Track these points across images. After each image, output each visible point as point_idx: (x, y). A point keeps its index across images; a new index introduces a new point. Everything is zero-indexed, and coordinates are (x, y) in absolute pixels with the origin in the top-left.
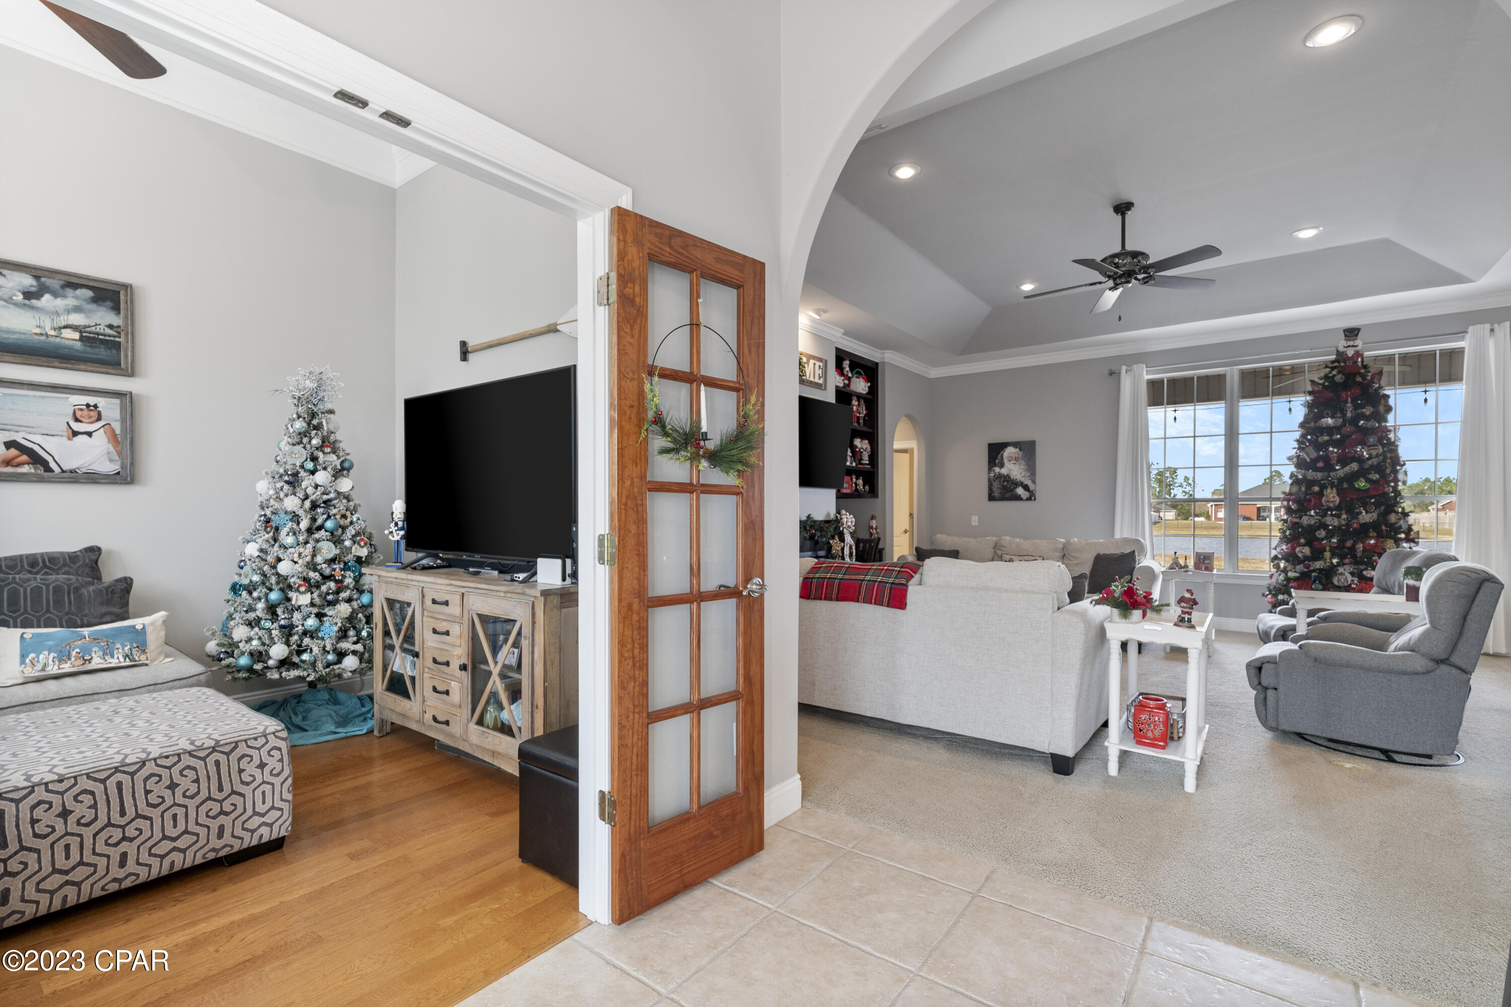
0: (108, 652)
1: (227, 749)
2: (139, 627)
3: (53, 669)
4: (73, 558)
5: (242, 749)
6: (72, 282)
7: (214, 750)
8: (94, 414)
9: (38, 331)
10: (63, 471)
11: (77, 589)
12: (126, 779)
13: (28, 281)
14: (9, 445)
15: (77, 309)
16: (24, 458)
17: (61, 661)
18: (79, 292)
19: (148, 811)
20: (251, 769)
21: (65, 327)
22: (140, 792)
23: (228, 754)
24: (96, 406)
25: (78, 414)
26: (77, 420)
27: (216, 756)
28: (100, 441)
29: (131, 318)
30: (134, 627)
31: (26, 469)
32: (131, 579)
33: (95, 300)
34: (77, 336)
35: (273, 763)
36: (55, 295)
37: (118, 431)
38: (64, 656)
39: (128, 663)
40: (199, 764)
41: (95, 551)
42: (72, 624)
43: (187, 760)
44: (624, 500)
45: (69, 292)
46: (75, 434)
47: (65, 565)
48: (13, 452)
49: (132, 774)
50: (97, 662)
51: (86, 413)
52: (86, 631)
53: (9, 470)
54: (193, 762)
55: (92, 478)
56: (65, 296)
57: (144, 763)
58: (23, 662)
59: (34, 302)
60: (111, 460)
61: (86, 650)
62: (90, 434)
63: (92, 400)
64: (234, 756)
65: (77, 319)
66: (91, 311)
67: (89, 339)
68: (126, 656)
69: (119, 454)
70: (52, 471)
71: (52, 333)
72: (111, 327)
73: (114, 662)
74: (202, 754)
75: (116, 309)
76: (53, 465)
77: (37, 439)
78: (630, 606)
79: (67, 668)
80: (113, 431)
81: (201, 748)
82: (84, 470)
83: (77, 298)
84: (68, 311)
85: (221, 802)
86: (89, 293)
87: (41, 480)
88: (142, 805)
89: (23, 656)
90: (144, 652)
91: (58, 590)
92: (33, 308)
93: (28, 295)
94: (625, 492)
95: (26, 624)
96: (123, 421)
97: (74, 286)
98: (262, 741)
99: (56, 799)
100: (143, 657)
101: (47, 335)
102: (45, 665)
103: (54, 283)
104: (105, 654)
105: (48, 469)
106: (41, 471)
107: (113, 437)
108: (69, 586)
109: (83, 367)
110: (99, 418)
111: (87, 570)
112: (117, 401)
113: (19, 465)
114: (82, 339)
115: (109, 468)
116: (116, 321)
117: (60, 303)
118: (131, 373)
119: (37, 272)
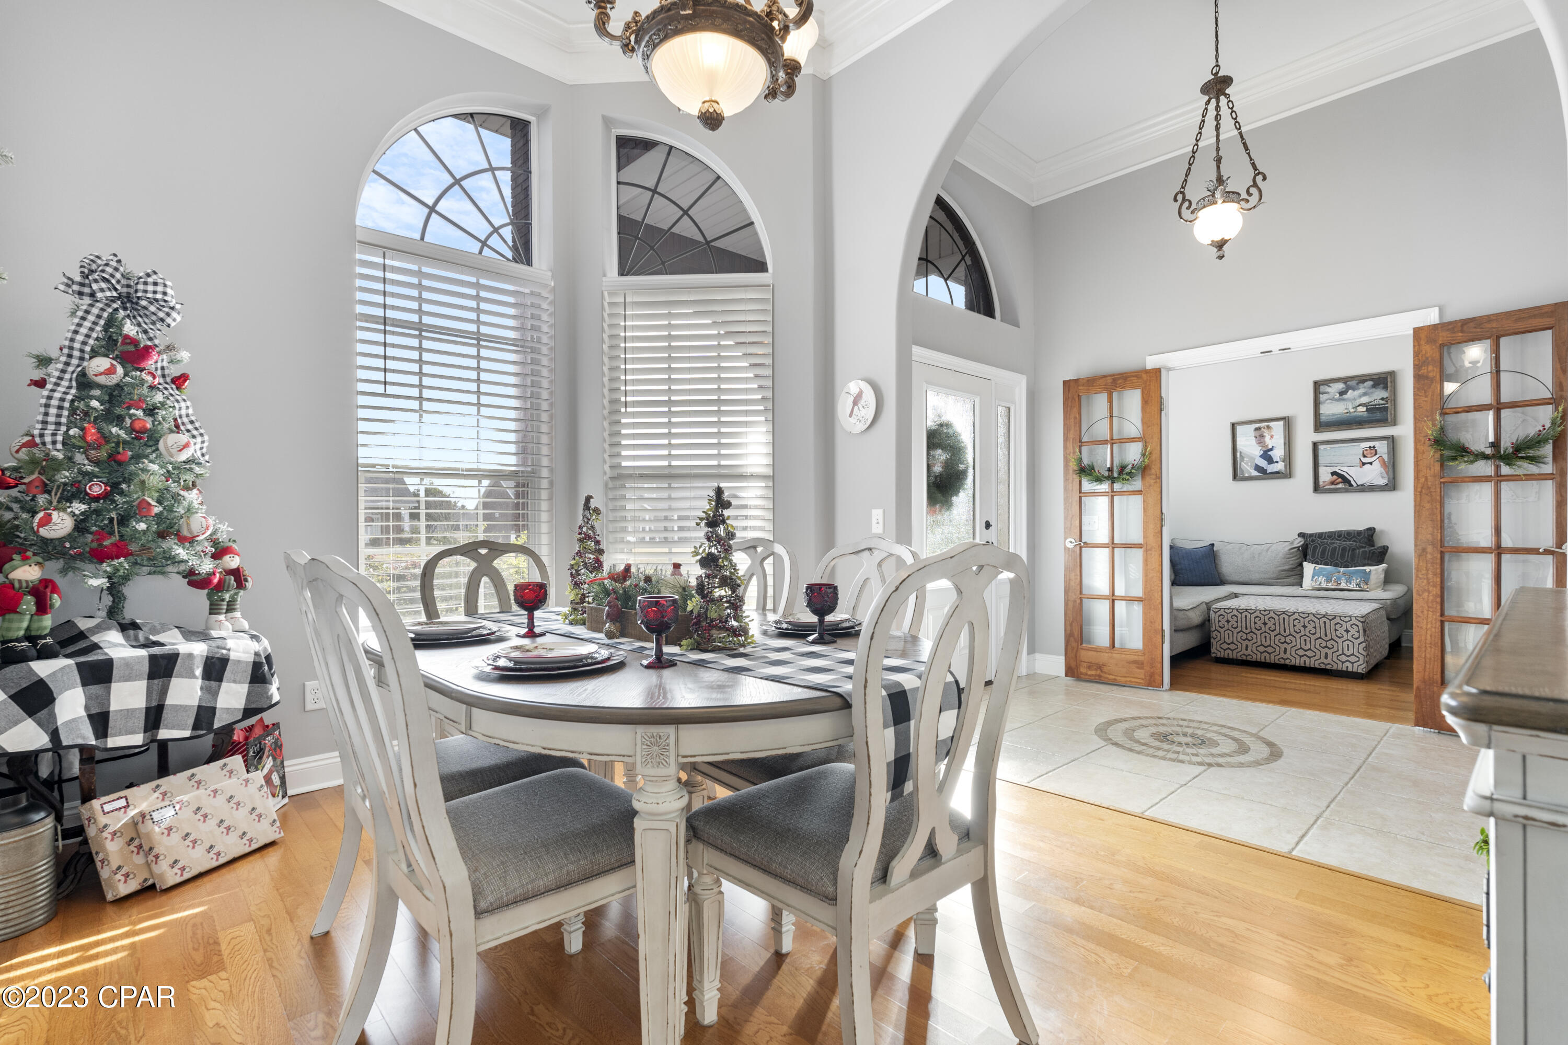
0: (1349, 581)
1: (1330, 618)
2: (1368, 570)
3: (1324, 585)
4: (1359, 533)
5: (1337, 620)
6: (1362, 379)
7: (1324, 616)
8: (1373, 452)
9: (1346, 411)
10: (1358, 486)
11: (1354, 550)
12: (1287, 617)
13: (1340, 386)
14: (1333, 473)
15: (1365, 394)
16: (1340, 480)
17: (1328, 582)
18: (1366, 384)
19: (1294, 634)
20: (1341, 631)
21: (1359, 406)
22: (1291, 625)
23: (1330, 620)
24: (1374, 447)
25: (1365, 452)
26: (1365, 456)
27: (1324, 619)
28: (1377, 466)
29: (1394, 393)
30: (1365, 570)
31: (1340, 486)
32: (1388, 547)
33: (1374, 386)
34: (1364, 409)
35: (1353, 631)
36: (1354, 389)
37: (1386, 460)
38: (1329, 580)
39: (1357, 588)
40: (1317, 621)
41: (1371, 531)
42: (1336, 565)
43: (1311, 617)
44: (1419, 490)
45: (1361, 385)
46: (1364, 464)
47: (1354, 537)
48: (1335, 477)
49: (1289, 616)
50: (1343, 586)
51: (1369, 451)
52: (1342, 570)
53: (1333, 487)
54: (1314, 619)
55: (1372, 488)
56: (1359, 389)
57: (1294, 613)
58: (1312, 580)
59: (1345, 396)
60: (1382, 477)
61: (1339, 578)
62: (1371, 463)
63: (1372, 444)
64: (1333, 622)
65: (1365, 400)
66: (1372, 393)
67: (1371, 409)
68: (1357, 585)
69: (1387, 473)
70: (1352, 486)
71: (1353, 410)
72: (1382, 399)
73: (1351, 587)
74: (1319, 617)
75: (1386, 388)
76: (1353, 483)
77: (1345, 469)
78: (1424, 550)
79: (1330, 586)
80: (1384, 460)
81: (1318, 614)
82: (1368, 484)
83: (1365, 388)
84: (1360, 397)
85: (1327, 641)
86: (1371, 383)
87: (1346, 491)
88: (1292, 630)
89: (1313, 577)
90: (1367, 584)
91: (1344, 549)
92: (1343, 400)
93: (1342, 393)
94: (1420, 485)
95: (1317, 563)
96: (1389, 453)
97: (1363, 381)
98: (1348, 619)
99: (1262, 617)
100: (1366, 587)
101: (1350, 412)
102: (1321, 583)
103: (1353, 383)
104: (1347, 582)
105: (1351, 485)
106: (1347, 487)
107: (1384, 464)
108: (1350, 548)
109: (1367, 426)
110: (1376, 454)
111: (1366, 540)
112: (1385, 442)
113: (1338, 484)
114: (1368, 410)
115: (1382, 482)
116: (1385, 394)
117: (1357, 393)
118: (1394, 423)
119: (1344, 380)
